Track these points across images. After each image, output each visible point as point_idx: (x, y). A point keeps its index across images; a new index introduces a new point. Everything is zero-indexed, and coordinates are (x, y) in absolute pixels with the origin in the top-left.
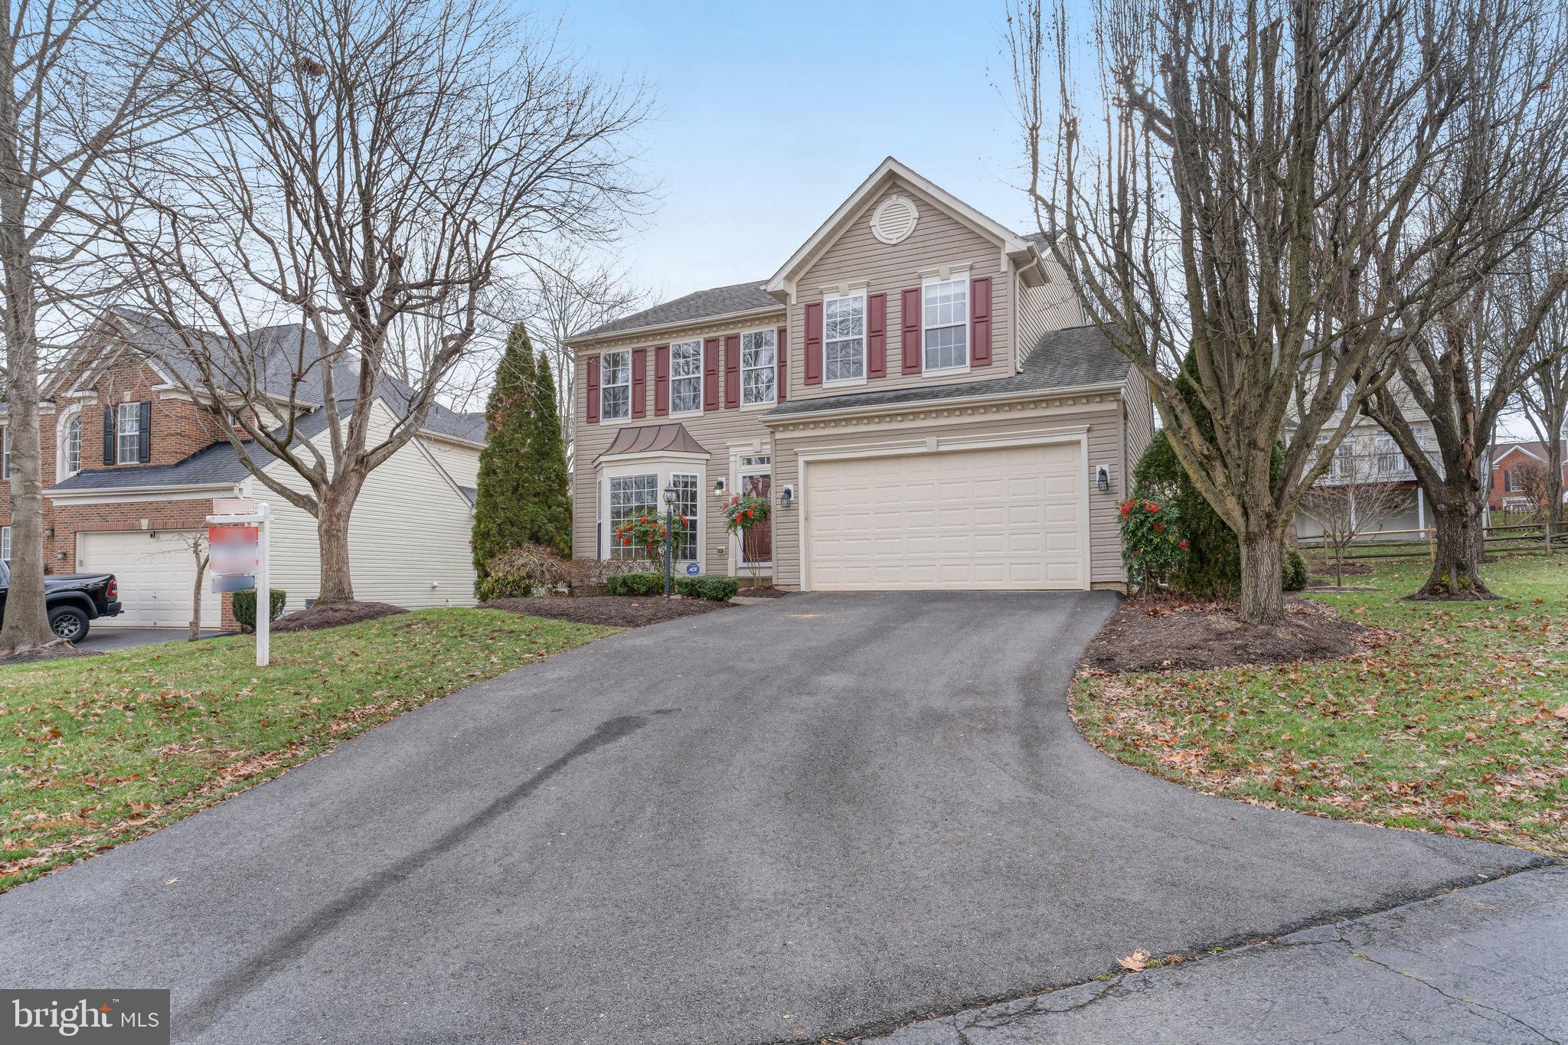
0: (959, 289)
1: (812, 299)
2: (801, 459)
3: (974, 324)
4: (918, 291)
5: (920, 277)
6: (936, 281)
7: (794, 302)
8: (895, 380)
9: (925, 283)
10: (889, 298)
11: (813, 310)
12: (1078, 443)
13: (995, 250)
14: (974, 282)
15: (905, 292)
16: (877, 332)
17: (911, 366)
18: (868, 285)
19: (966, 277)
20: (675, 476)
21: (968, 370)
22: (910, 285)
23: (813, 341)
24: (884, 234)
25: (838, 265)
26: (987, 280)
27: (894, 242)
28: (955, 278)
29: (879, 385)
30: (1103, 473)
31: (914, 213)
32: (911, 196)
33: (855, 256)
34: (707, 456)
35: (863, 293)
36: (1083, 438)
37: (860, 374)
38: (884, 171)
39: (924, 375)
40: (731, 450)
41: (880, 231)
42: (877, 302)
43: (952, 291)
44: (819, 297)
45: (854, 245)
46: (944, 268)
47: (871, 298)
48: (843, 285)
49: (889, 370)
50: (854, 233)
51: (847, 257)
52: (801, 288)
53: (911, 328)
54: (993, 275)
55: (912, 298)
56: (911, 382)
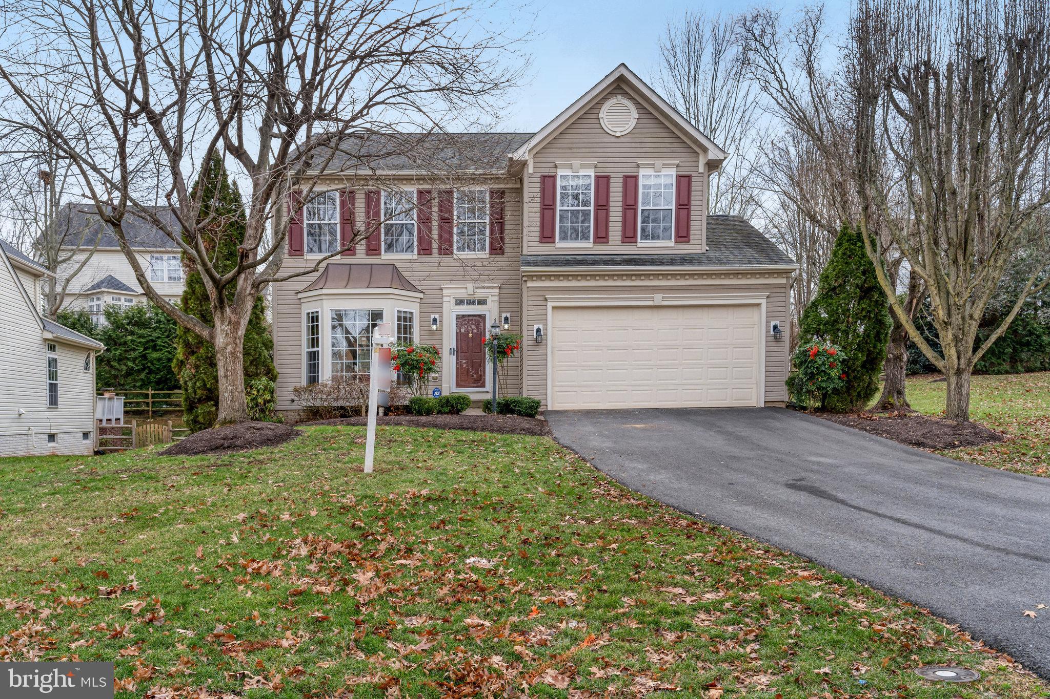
0: (669, 181)
1: (547, 171)
2: (550, 305)
3: (678, 209)
4: (636, 178)
5: (638, 166)
6: (650, 172)
7: (531, 171)
8: (615, 246)
9: (642, 172)
10: (612, 180)
11: (548, 181)
12: (758, 305)
13: (695, 155)
14: (679, 177)
15: (626, 177)
16: (602, 206)
17: (629, 237)
18: (596, 167)
19: (673, 172)
20: (399, 312)
21: (672, 244)
22: (630, 172)
23: (547, 207)
24: (609, 126)
25: (570, 145)
26: (689, 177)
27: (618, 134)
28: (665, 172)
29: (602, 249)
30: (775, 327)
31: (635, 114)
32: (632, 99)
33: (586, 140)
34: (421, 295)
35: (591, 173)
36: (763, 302)
37: (587, 238)
38: (617, 75)
39: (639, 245)
40: (444, 291)
41: (607, 123)
42: (603, 182)
43: (663, 181)
44: (553, 170)
45: (582, 131)
46: (658, 162)
47: (597, 178)
48: (576, 163)
49: (611, 238)
50: (585, 121)
51: (578, 140)
52: (538, 160)
53: (630, 207)
54: (693, 174)
55: (631, 182)
56: (628, 250)
